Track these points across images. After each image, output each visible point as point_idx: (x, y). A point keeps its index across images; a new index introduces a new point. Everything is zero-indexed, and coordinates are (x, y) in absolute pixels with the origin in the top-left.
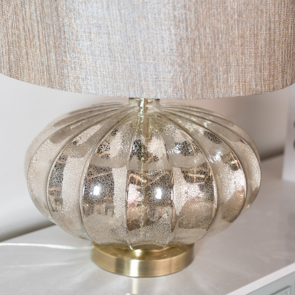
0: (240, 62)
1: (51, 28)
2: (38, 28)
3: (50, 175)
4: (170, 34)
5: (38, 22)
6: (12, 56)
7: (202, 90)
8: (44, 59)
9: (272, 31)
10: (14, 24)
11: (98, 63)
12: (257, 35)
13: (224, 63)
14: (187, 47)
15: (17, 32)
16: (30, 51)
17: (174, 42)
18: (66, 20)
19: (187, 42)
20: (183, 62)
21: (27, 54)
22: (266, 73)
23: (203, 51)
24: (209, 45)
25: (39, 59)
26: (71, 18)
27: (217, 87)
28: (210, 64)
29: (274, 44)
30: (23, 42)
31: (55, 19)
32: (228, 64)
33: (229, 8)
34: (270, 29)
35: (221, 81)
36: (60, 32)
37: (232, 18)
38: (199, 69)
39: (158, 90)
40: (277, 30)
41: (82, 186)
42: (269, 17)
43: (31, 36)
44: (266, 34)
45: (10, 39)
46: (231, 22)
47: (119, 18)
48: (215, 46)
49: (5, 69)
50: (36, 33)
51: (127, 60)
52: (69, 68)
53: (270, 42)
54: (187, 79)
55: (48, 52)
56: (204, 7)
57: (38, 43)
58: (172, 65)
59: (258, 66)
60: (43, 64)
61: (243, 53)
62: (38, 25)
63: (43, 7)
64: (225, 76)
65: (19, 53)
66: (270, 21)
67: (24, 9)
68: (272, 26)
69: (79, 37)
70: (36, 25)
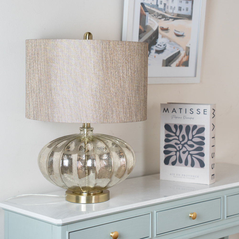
0: (117, 110)
1: (49, 100)
2: (45, 100)
3: (48, 158)
4: (91, 100)
5: (44, 98)
6: (35, 112)
7: (103, 120)
8: (47, 111)
9: (129, 100)
10: (36, 100)
11: (66, 111)
12: (123, 101)
13: (111, 111)
14: (97, 105)
15: (37, 103)
16: (41, 109)
17: (92, 103)
18: (54, 97)
19: (97, 103)
20: (96, 110)
21: (40, 110)
22: (128, 115)
23: (103, 106)
24: (105, 104)
25: (45, 112)
26: (56, 96)
27: (109, 119)
28: (106, 111)
29: (131, 104)
30: (39, 106)
31: (51, 97)
32: (113, 111)
33: (112, 91)
34: (128, 99)
35: (110, 117)
36: (52, 101)
37: (113, 95)
38: (102, 112)
39: (87, 120)
40: (132, 100)
41: (60, 160)
42: (128, 94)
43: (42, 104)
44: (127, 101)
45: (34, 106)
46: (113, 96)
47: (73, 95)
48: (107, 105)
49: (32, 117)
50: (44, 102)
51: (76, 110)
52: (56, 114)
53: (129, 104)
54: (97, 116)
55: (48, 108)
56: (102, 91)
57: (44, 106)
58: (92, 111)
59: (125, 112)
60: (46, 113)
61: (118, 107)
62: (45, 99)
63: (46, 93)
64: (112, 115)
65: (37, 110)
66: (128, 96)
67: (40, 94)
68: (129, 98)
69: (59, 102)
70: (44, 99)
